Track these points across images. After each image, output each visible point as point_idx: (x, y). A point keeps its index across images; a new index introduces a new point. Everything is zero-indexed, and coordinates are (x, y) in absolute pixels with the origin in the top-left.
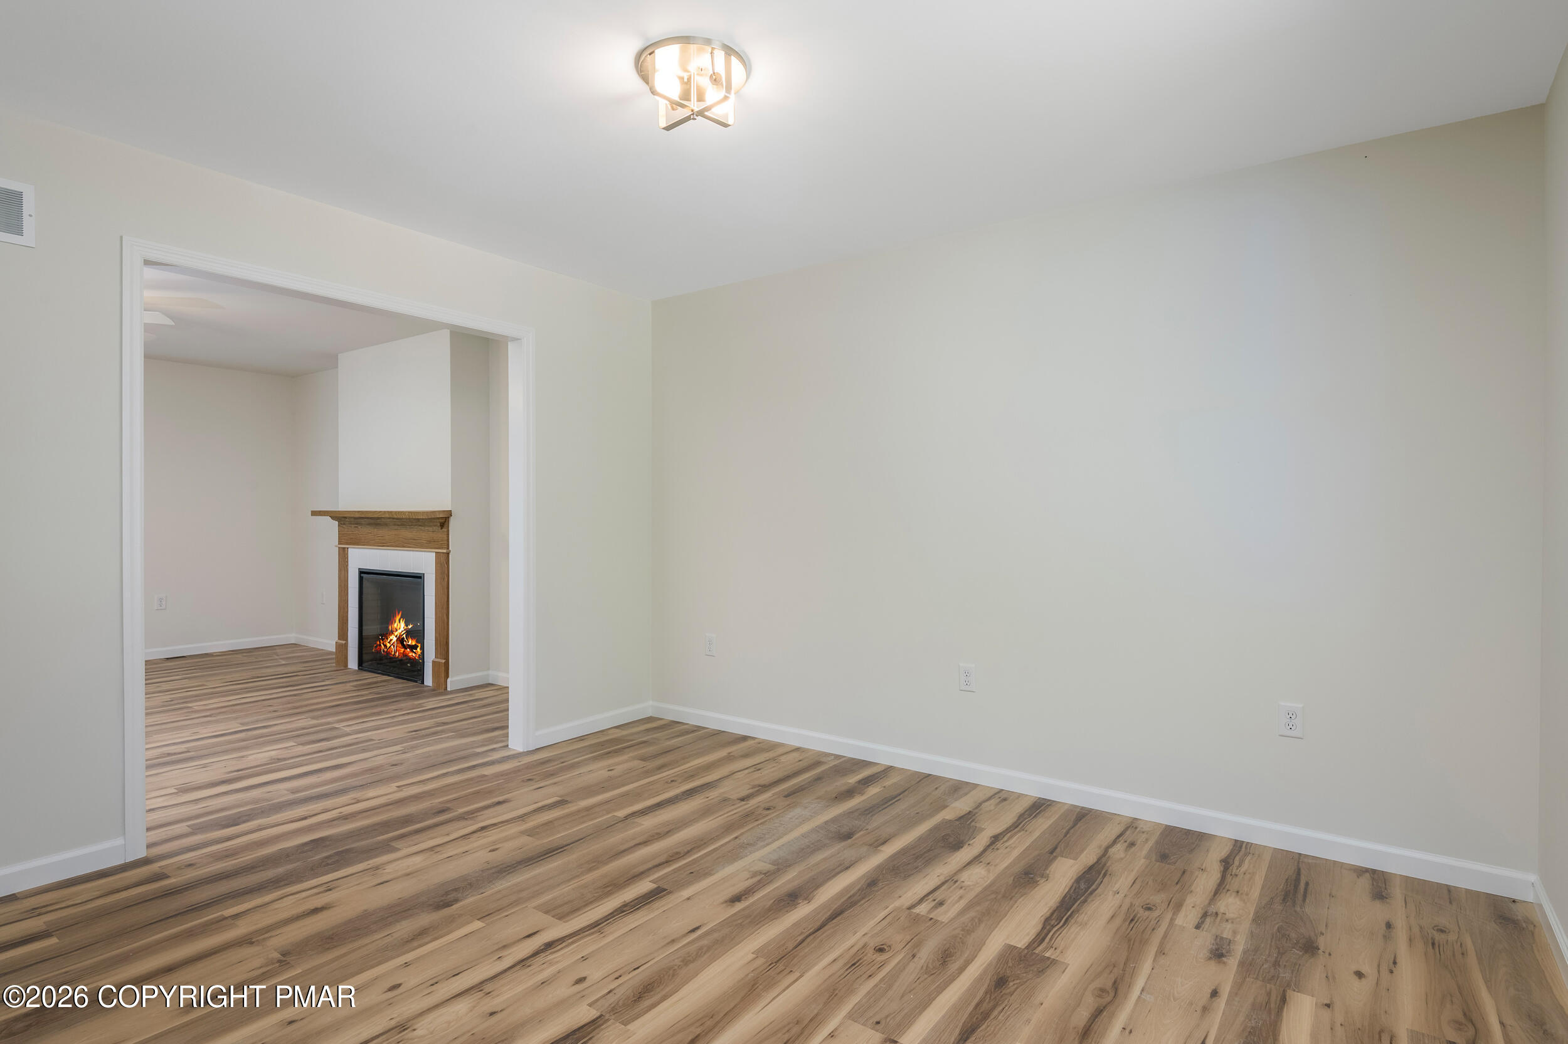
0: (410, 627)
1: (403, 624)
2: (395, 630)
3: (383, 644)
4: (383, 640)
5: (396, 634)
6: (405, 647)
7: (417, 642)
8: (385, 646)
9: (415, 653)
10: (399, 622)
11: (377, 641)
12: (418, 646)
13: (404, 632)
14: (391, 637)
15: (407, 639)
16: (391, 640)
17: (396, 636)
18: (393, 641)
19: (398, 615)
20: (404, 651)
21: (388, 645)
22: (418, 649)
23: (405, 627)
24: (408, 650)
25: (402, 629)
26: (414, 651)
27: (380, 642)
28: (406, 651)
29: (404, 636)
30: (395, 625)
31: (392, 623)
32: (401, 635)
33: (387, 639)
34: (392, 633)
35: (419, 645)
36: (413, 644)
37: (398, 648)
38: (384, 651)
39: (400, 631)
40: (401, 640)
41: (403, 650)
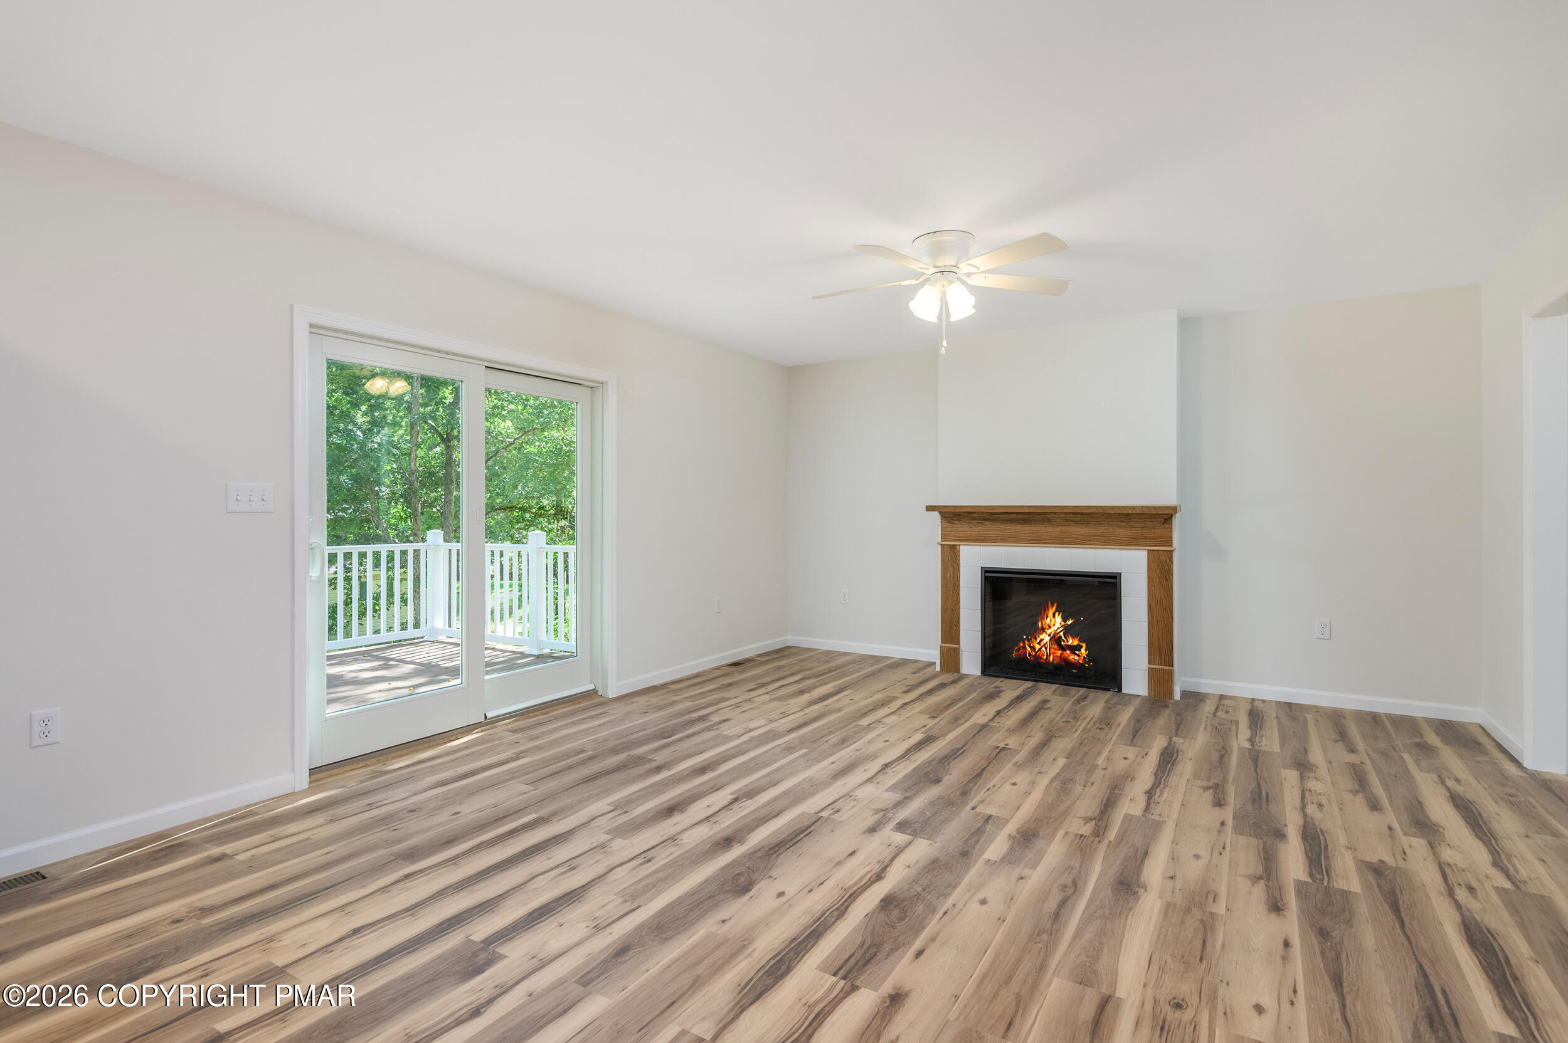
0: (1070, 622)
1: (1058, 619)
2: (1047, 627)
3: (1030, 646)
4: (1029, 640)
5: (1049, 632)
6: (1063, 648)
7: (1080, 641)
8: (1033, 648)
9: (1078, 655)
10: (1054, 616)
11: (1019, 642)
12: (1082, 647)
13: (1062, 629)
14: (1042, 637)
15: (1065, 637)
16: (1042, 640)
17: (1049, 635)
18: (1044, 642)
19: (1052, 606)
20: (1061, 654)
21: (1038, 647)
22: (1083, 650)
23: (1063, 623)
24: (1068, 652)
25: (1058, 625)
26: (1077, 652)
27: (1024, 644)
28: (1064, 653)
29: (1062, 634)
30: (1048, 621)
31: (1042, 619)
32: (1056, 634)
33: (1036, 639)
34: (1043, 630)
35: (1084, 645)
36: (1075, 643)
37: (1052, 650)
38: (1030, 655)
39: (1055, 628)
40: (1056, 640)
41: (1060, 652)
